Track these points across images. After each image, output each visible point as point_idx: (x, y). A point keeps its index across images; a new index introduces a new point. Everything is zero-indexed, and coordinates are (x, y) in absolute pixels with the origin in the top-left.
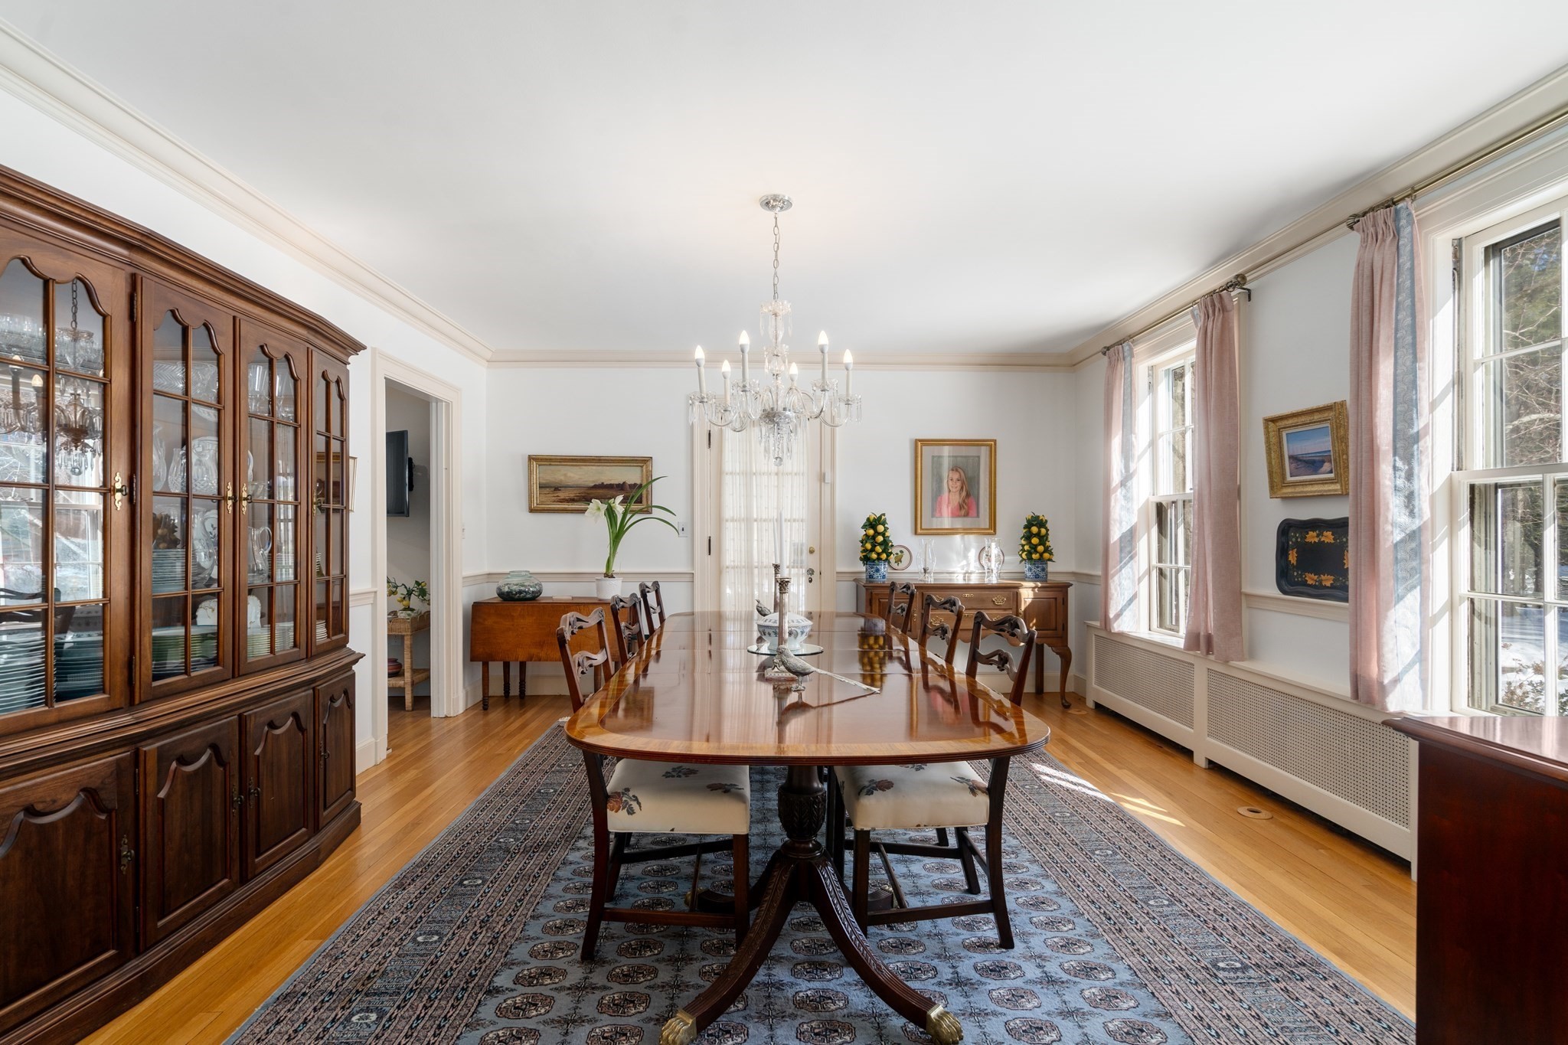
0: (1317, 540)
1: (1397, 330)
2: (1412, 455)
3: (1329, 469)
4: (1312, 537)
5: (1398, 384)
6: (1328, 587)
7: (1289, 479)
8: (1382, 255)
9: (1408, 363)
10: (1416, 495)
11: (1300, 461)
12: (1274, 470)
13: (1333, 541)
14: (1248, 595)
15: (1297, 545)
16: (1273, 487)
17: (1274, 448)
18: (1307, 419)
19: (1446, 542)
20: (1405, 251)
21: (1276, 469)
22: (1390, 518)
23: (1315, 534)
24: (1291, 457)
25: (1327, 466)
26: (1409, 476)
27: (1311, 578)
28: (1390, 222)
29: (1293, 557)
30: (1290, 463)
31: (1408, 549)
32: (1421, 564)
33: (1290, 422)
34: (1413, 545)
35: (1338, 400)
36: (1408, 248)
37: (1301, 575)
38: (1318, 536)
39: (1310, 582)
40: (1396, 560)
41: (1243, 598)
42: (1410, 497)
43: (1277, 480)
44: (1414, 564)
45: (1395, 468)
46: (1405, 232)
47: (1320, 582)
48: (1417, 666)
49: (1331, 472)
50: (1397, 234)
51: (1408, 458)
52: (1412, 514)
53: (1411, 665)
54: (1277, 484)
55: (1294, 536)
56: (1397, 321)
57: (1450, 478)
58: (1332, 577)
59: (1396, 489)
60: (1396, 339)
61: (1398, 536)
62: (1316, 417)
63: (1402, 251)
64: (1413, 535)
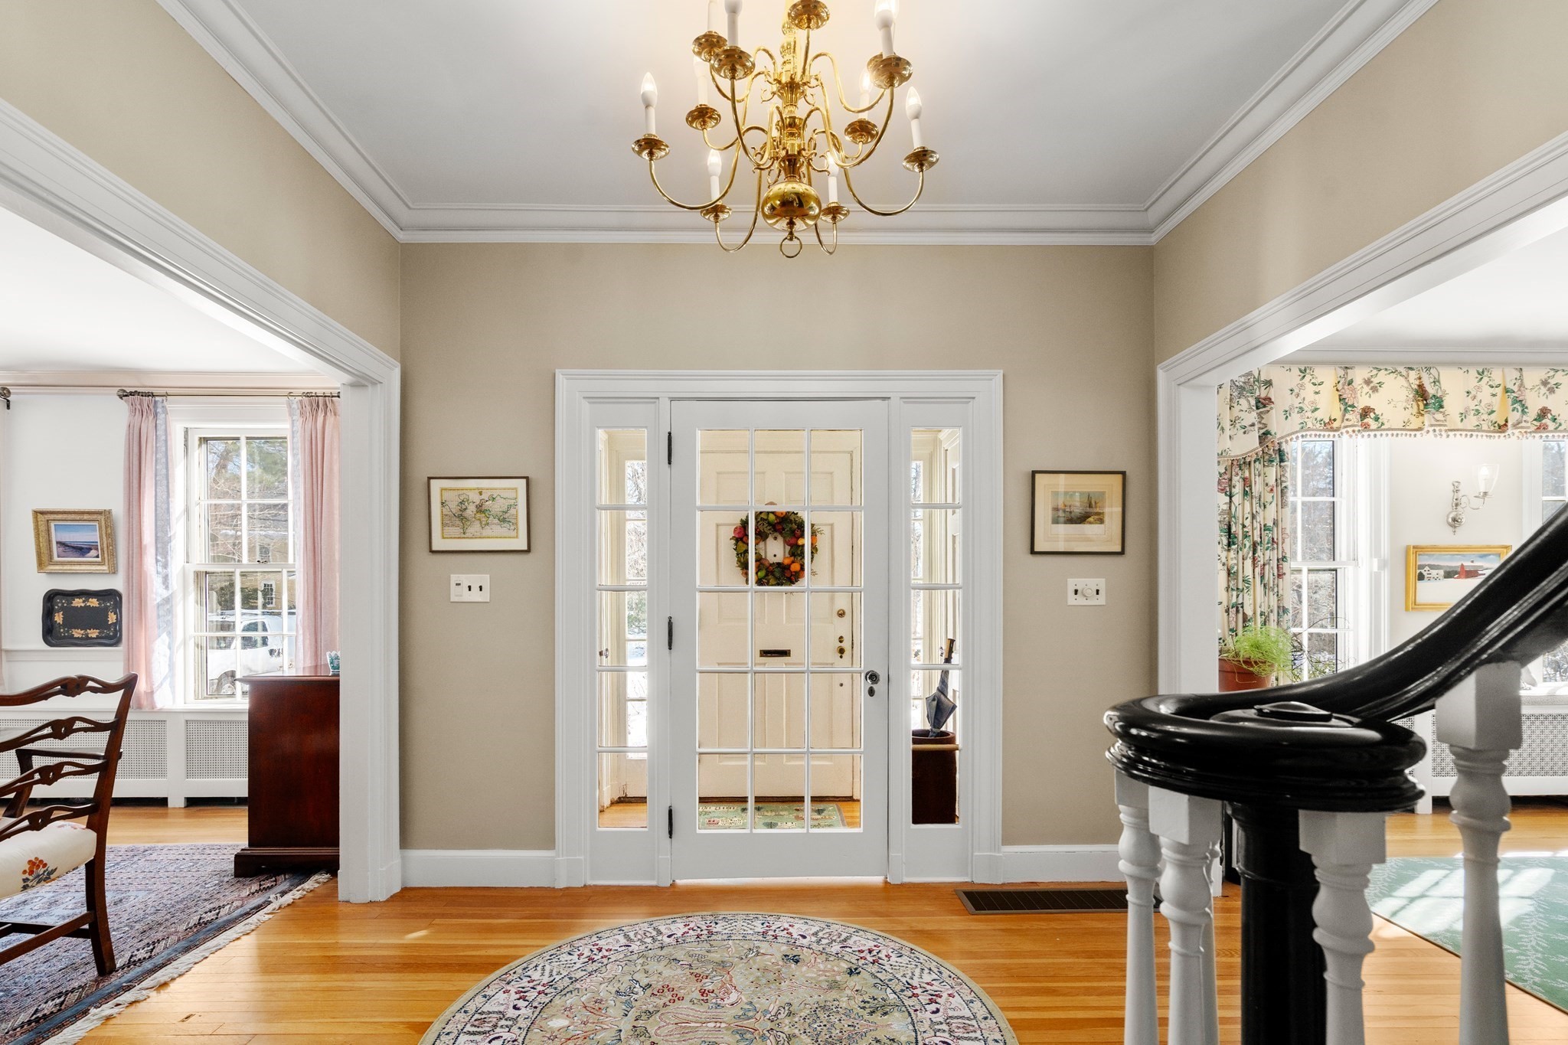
0: (83, 605)
1: (156, 476)
2: (167, 552)
3: (96, 555)
4: (78, 602)
5: (158, 508)
6: (94, 638)
7: (56, 558)
8: (147, 425)
9: (164, 497)
10: (169, 576)
11: (68, 546)
12: (42, 551)
13: (98, 606)
14: (7, 651)
15: (62, 608)
16: (41, 564)
17: (43, 534)
18: (78, 517)
19: (182, 602)
20: (161, 428)
21: (44, 550)
22: (154, 591)
23: (81, 600)
24: (57, 543)
25: (93, 553)
26: (165, 566)
27: (77, 633)
28: (151, 407)
29: (59, 618)
30: (58, 548)
31: (165, 609)
32: (172, 617)
33: (60, 517)
34: (168, 607)
35: (107, 508)
36: (163, 427)
37: (68, 631)
38: (84, 602)
39: (76, 635)
40: (159, 616)
41: (3, 654)
42: (166, 579)
43: (45, 558)
44: (169, 618)
45: (157, 561)
46: (161, 416)
47: (87, 635)
48: (169, 679)
49: (98, 557)
50: (156, 415)
51: (165, 555)
52: (167, 588)
53: (165, 678)
54: (43, 560)
55: (59, 602)
56: (156, 470)
57: (184, 567)
58: (98, 631)
59: (158, 573)
60: (156, 480)
61: (159, 600)
62: (86, 517)
63: (158, 427)
64: (168, 600)
